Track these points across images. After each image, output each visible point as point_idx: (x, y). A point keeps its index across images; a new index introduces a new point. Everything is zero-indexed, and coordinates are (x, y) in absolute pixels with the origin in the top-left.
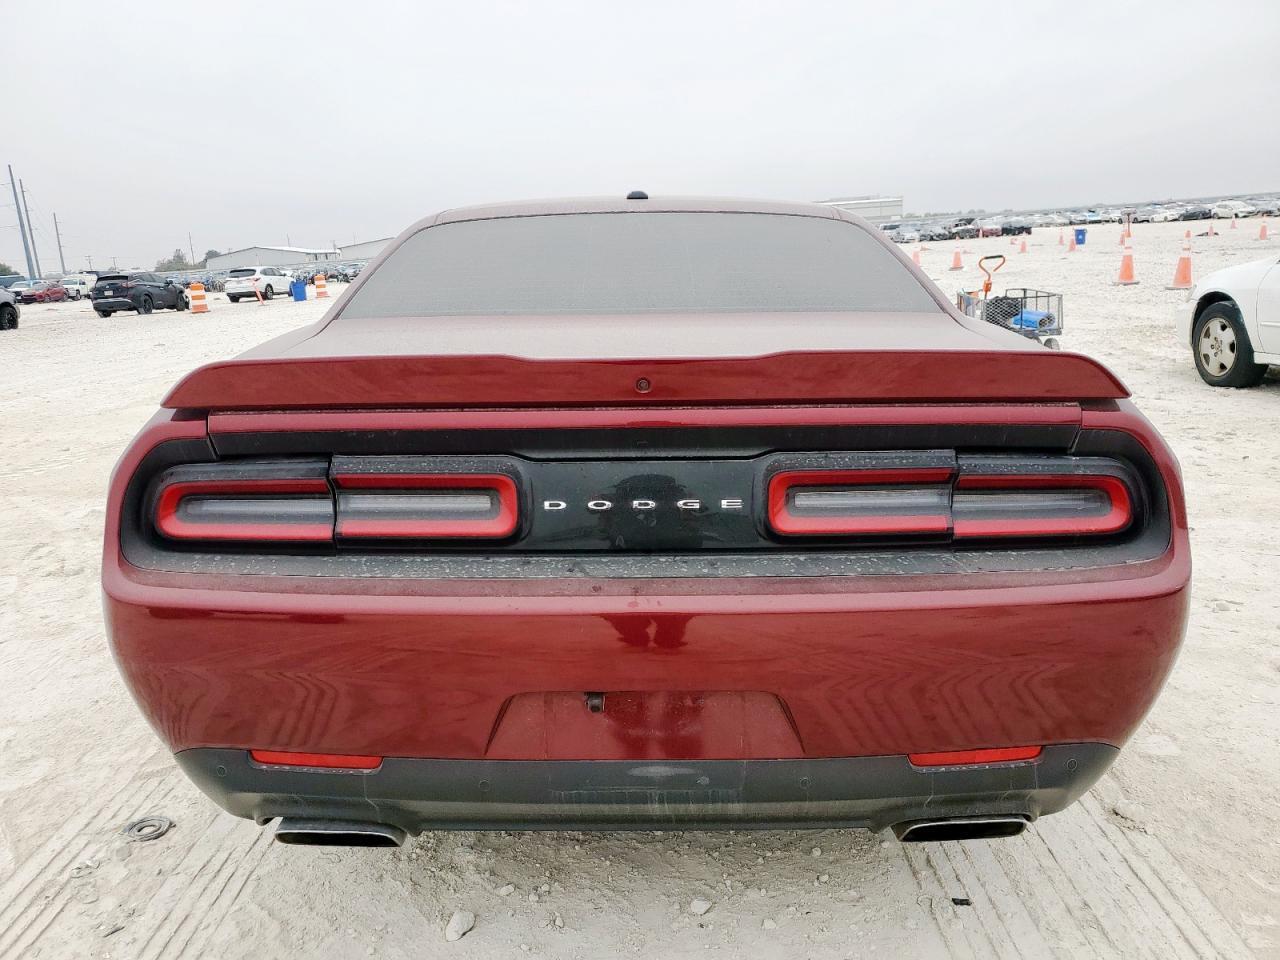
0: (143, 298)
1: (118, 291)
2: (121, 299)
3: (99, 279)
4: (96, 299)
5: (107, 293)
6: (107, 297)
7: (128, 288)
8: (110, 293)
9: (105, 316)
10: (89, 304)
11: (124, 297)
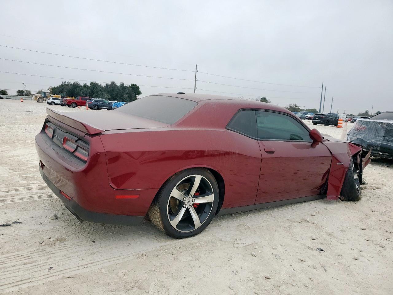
0: (326, 121)
1: (320, 118)
2: (320, 121)
3: (316, 114)
4: (313, 120)
5: (316, 119)
6: (316, 120)
7: (323, 118)
8: (317, 119)
9: (315, 125)
10: (311, 121)
11: (321, 120)
